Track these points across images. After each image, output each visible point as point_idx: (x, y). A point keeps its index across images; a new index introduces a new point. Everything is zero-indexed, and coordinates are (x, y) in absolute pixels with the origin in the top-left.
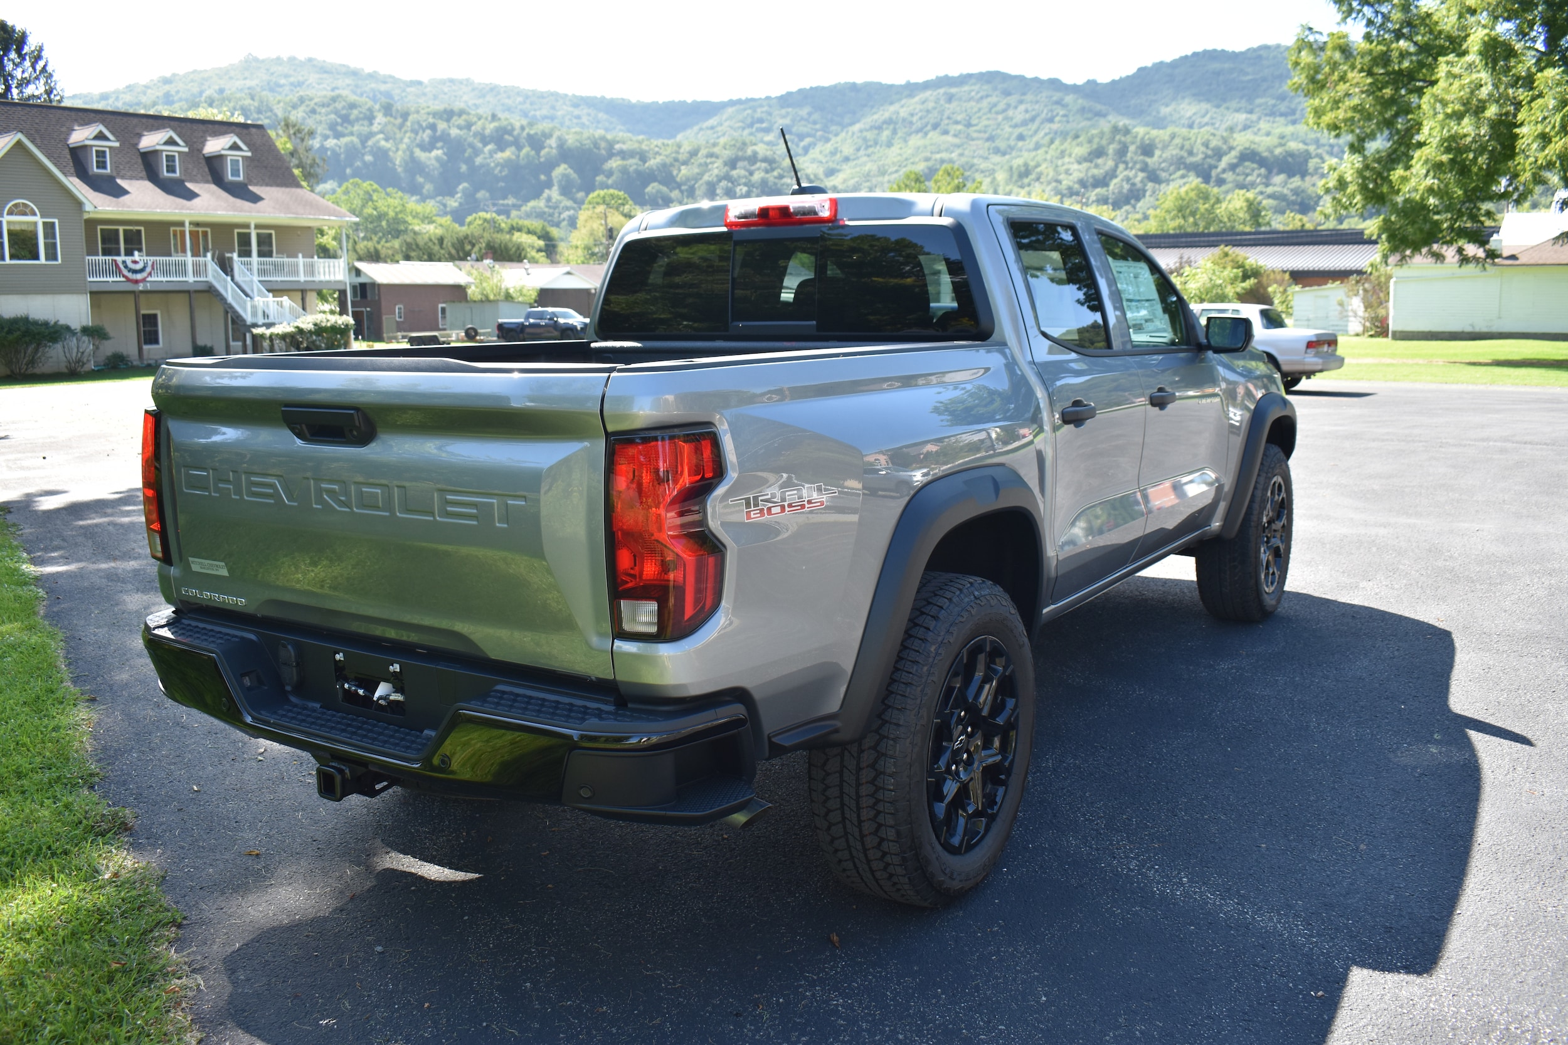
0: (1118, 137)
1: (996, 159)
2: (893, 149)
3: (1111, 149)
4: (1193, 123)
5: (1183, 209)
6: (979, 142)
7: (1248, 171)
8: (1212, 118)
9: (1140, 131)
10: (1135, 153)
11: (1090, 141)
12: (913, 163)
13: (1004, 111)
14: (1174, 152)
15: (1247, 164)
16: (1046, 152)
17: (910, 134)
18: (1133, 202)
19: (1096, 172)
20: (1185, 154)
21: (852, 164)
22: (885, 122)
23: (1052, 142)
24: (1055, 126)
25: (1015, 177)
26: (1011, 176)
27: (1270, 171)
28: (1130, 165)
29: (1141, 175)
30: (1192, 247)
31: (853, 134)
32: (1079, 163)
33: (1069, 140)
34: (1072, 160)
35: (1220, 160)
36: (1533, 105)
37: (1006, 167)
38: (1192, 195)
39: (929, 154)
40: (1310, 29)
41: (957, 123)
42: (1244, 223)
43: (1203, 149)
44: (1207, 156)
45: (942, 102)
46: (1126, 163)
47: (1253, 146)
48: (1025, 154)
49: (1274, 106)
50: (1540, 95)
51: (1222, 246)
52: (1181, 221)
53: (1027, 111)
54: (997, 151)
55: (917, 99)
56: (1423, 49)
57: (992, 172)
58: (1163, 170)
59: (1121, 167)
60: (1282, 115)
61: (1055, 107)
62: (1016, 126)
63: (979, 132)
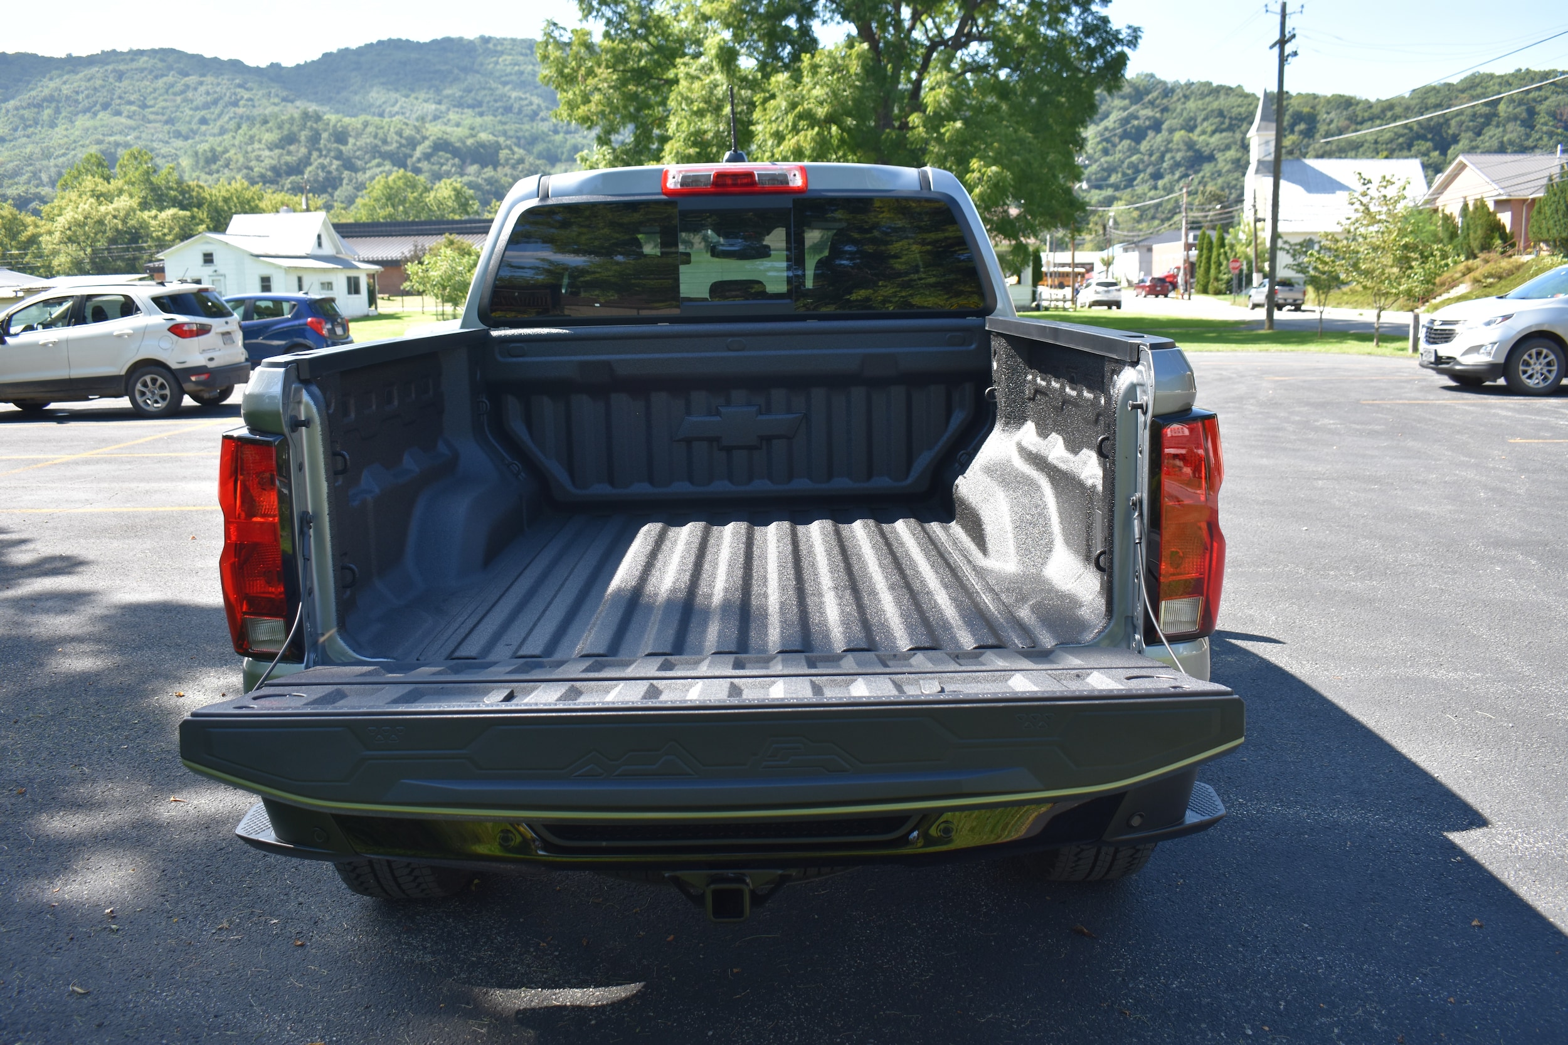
0: (309, 124)
1: (179, 143)
2: (56, 129)
3: (303, 135)
4: (384, 111)
5: (391, 197)
6: (157, 125)
7: (442, 161)
8: (402, 107)
9: (331, 117)
10: (329, 141)
11: (280, 127)
12: (83, 146)
13: (182, 92)
14: (368, 141)
15: (441, 153)
16: (234, 138)
17: (76, 115)
18: (330, 190)
19: (289, 158)
20: (380, 143)
21: (6, 145)
22: (45, 100)
23: (239, 127)
24: (240, 111)
25: (202, 163)
26: (197, 162)
27: (464, 162)
28: (324, 153)
29: (336, 163)
30: (424, 235)
31: (8, 111)
32: (270, 149)
33: (258, 126)
34: (262, 146)
35: (414, 149)
36: (767, 105)
37: (190, 153)
38: (400, 183)
39: (101, 137)
40: (555, 24)
41: (130, 103)
42: (453, 211)
43: (396, 138)
44: (401, 145)
45: (111, 80)
46: (320, 150)
47: (445, 136)
48: (211, 139)
49: (461, 97)
50: (773, 97)
51: (447, 235)
52: (390, 210)
53: (208, 93)
54: (178, 135)
55: (81, 75)
56: (658, 49)
57: (176, 157)
58: (358, 158)
59: (315, 154)
60: (469, 107)
61: (238, 90)
62: (197, 109)
63: (157, 113)
